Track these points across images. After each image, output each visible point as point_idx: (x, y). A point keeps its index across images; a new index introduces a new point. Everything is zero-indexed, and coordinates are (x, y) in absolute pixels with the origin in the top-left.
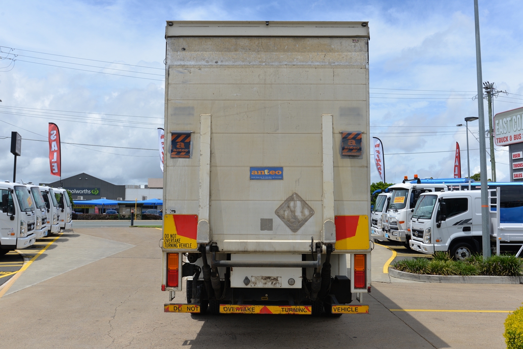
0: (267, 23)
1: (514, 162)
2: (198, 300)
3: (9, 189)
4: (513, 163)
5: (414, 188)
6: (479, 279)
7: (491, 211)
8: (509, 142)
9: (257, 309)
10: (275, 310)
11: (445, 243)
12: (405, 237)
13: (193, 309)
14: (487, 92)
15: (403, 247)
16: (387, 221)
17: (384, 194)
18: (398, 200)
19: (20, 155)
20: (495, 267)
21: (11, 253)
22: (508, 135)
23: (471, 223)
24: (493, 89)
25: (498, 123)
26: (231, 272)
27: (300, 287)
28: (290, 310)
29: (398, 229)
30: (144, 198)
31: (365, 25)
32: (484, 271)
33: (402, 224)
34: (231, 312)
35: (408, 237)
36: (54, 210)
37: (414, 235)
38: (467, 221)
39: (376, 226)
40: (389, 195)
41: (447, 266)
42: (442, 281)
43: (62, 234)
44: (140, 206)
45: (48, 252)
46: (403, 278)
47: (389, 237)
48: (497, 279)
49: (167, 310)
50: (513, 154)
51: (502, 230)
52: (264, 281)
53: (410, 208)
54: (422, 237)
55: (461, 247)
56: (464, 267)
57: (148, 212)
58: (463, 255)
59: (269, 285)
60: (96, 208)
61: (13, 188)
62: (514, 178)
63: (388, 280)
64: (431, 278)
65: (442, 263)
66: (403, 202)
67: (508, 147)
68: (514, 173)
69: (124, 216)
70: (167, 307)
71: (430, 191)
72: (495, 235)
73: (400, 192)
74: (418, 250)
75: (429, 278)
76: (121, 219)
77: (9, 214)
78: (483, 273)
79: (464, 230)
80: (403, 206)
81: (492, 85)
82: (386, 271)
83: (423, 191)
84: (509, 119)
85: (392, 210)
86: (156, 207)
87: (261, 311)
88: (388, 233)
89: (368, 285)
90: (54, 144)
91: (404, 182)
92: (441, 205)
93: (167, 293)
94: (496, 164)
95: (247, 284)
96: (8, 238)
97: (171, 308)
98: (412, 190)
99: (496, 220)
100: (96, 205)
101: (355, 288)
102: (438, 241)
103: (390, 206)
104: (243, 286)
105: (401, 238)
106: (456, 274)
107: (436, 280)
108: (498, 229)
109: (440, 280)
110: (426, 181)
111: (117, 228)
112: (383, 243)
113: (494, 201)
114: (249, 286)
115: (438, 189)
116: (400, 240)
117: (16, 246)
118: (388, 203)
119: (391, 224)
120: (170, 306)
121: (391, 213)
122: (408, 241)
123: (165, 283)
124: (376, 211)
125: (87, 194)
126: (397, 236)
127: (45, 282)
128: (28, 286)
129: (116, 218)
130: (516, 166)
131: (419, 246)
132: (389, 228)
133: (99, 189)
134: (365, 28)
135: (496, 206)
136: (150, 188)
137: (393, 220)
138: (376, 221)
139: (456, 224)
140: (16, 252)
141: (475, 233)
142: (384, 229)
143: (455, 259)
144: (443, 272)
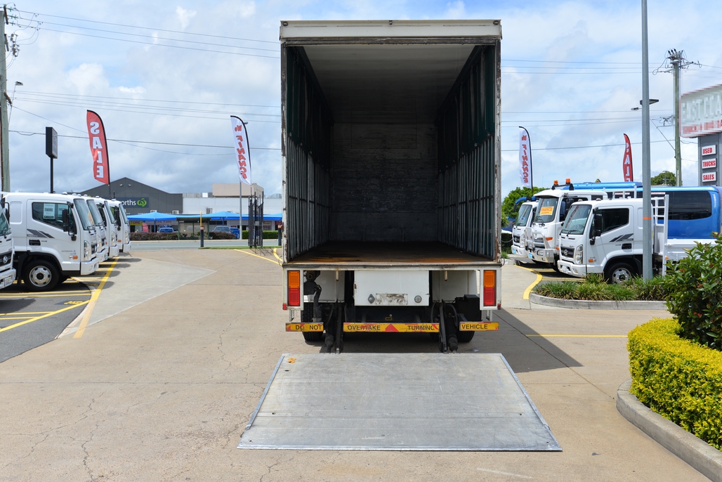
0: (391, 23)
1: (704, 159)
2: (320, 319)
3: (68, 202)
4: (703, 161)
5: (565, 196)
6: (635, 305)
7: (657, 224)
8: (699, 132)
9: (383, 327)
10: (401, 327)
11: (600, 264)
12: (553, 256)
13: (316, 327)
14: (674, 64)
15: (552, 270)
16: (531, 237)
17: (529, 203)
18: (546, 211)
19: (56, 158)
20: (656, 290)
21: (68, 281)
22: (698, 123)
23: (633, 239)
24: (682, 59)
25: (685, 108)
26: (355, 290)
27: (428, 304)
28: (416, 327)
29: (544, 248)
30: (208, 211)
31: (497, 23)
32: (642, 295)
33: (549, 241)
34: (356, 330)
35: (557, 257)
36: (112, 227)
37: (563, 254)
38: (627, 237)
39: (518, 244)
40: (535, 204)
41: (599, 290)
42: (591, 307)
43: (118, 258)
44: (207, 221)
45: (112, 279)
46: (546, 304)
47: (533, 257)
48: (656, 304)
49: (288, 329)
50: (703, 148)
51: (670, 247)
52: (390, 299)
53: (561, 220)
54: (572, 256)
55: (620, 267)
56: (618, 291)
57: (215, 229)
58: (622, 278)
59: (395, 303)
60: (144, 224)
61: (72, 202)
62: (703, 181)
63: (528, 307)
64: (579, 303)
65: (593, 286)
66: (551, 213)
67: (697, 138)
68: (703, 174)
69: (185, 235)
70: (288, 326)
71: (585, 199)
72: (661, 253)
73: (548, 201)
74: (567, 272)
75: (576, 304)
76: (182, 239)
77: (71, 234)
78: (640, 298)
79: (623, 248)
80: (551, 219)
81: (680, 53)
82: (526, 296)
83: (576, 199)
84: (699, 101)
85: (537, 224)
86: (225, 223)
87: (386, 329)
88: (532, 253)
89: (498, 302)
90: (96, 139)
91: (553, 188)
92: (595, 217)
93: (287, 312)
94: (682, 161)
95: (371, 302)
96: (69, 263)
97: (293, 327)
98: (562, 198)
99: (662, 236)
100: (144, 220)
101: (485, 305)
102: (591, 261)
103: (535, 219)
104: (367, 304)
105: (548, 258)
106: (608, 300)
107: (585, 306)
108: (665, 246)
109: (589, 306)
110: (585, 185)
111: (185, 250)
112: (527, 265)
113: (661, 211)
114: (373, 304)
115: (594, 197)
116: (546, 261)
117: (80, 271)
118: (534, 214)
119: (536, 241)
120: (291, 325)
121: (537, 227)
122: (556, 263)
123: (286, 302)
124: (519, 225)
125: (131, 206)
126: (543, 256)
127: (126, 311)
128: (109, 316)
129: (175, 238)
130: (706, 164)
131: (569, 268)
132: (534, 247)
133: (147, 199)
134: (497, 26)
135: (663, 218)
136: (216, 197)
137: (539, 236)
138: (518, 238)
139: (613, 241)
140: (74, 280)
141: (636, 250)
142: (527, 248)
143: (610, 282)
144: (593, 297)
